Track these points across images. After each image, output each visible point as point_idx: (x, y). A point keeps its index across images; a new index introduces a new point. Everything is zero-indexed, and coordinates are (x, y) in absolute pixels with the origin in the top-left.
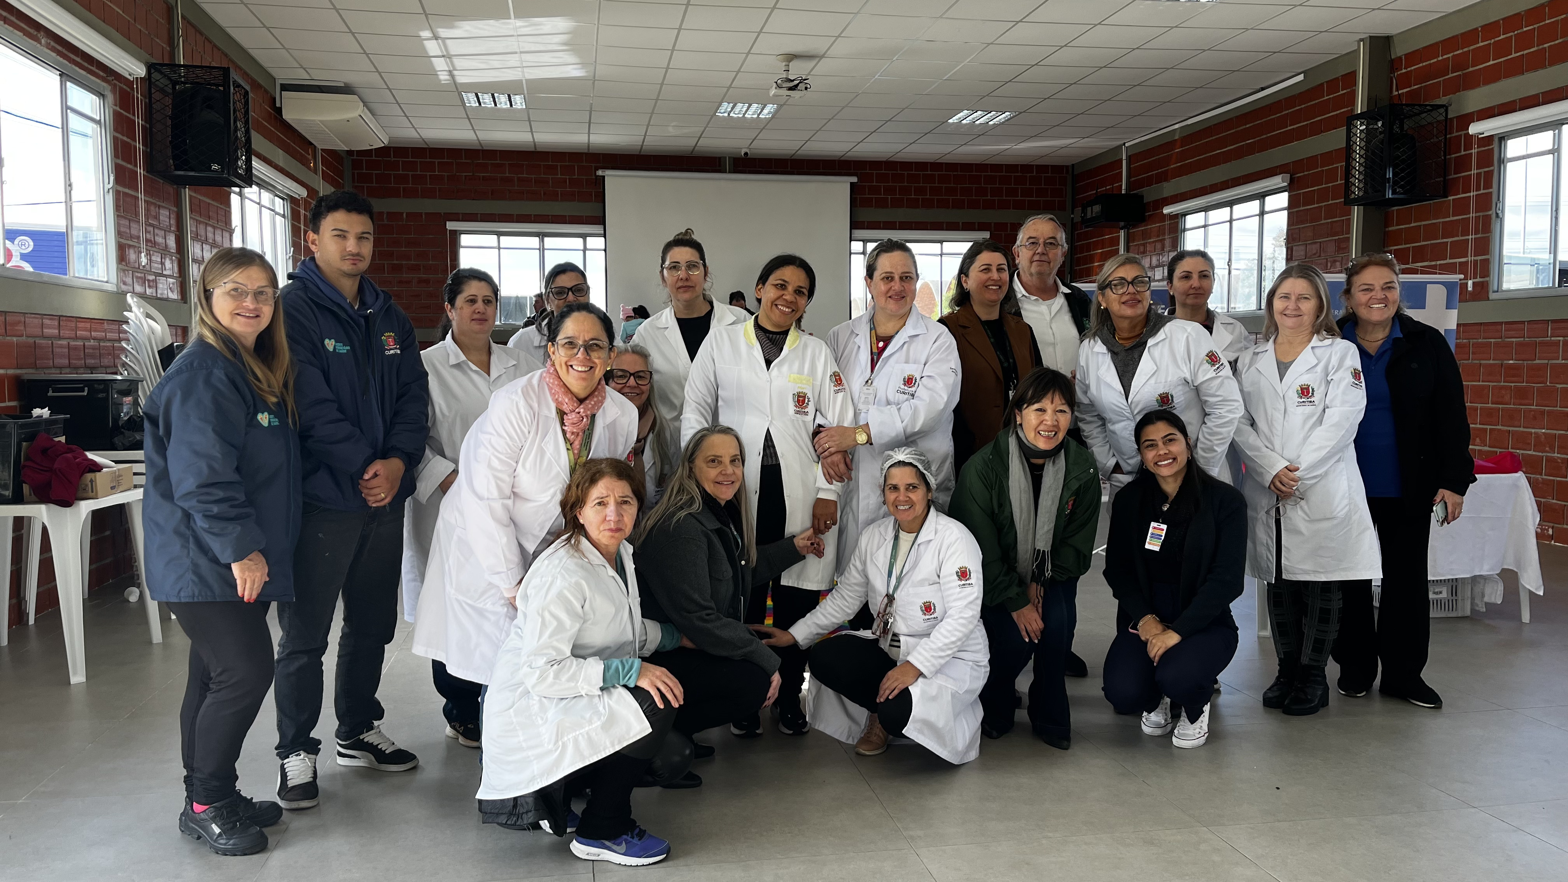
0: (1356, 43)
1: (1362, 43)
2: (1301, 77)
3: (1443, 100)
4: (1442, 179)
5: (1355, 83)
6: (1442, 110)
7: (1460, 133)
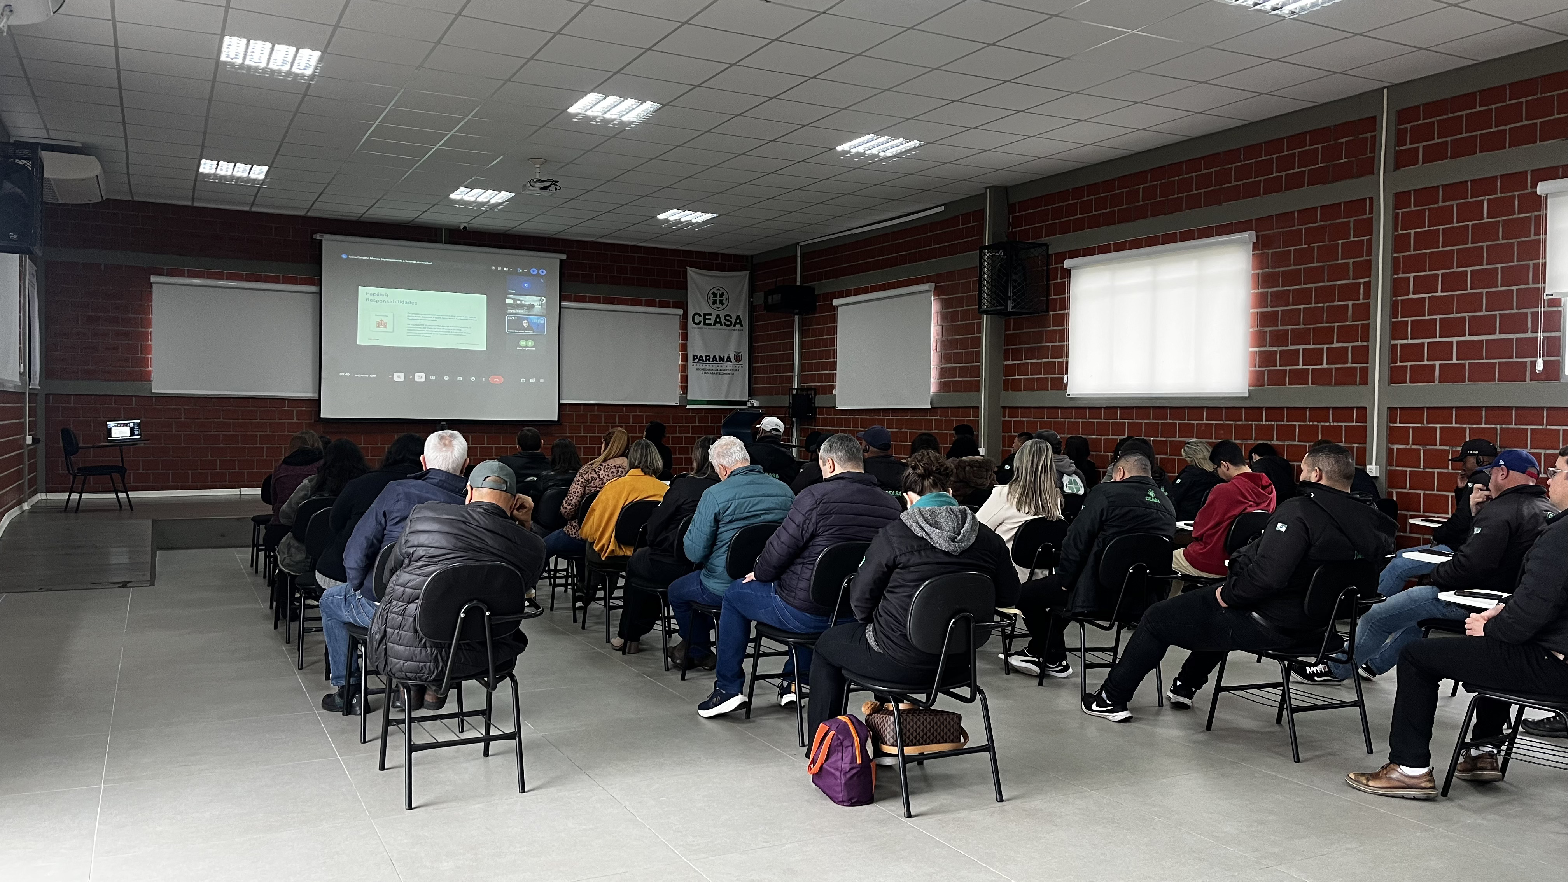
0: (984, 189)
1: (988, 190)
2: (942, 208)
3: (1046, 240)
4: (1045, 298)
5: (983, 218)
6: (1045, 248)
7: (1057, 266)
